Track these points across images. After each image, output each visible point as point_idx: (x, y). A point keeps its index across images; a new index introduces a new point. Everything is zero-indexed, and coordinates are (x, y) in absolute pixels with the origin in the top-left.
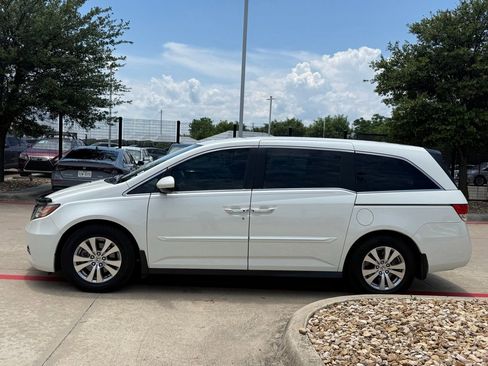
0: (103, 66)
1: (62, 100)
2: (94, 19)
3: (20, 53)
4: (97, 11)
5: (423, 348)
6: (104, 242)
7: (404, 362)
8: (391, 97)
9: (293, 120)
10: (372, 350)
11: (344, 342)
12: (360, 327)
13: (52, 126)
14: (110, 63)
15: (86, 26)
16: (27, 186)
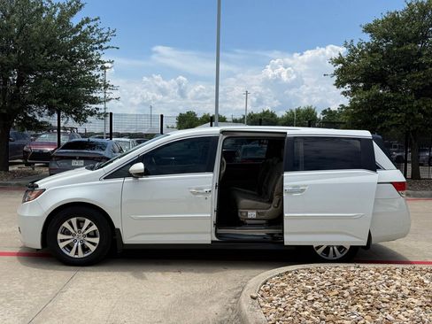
0: (93, 68)
1: (57, 98)
2: (85, 27)
3: (20, 58)
4: (88, 20)
5: (358, 310)
6: (84, 222)
7: (339, 322)
8: (349, 89)
9: (268, 111)
10: (313, 312)
11: (289, 305)
12: (305, 292)
13: (50, 121)
14: (99, 66)
15: (79, 34)
16: (29, 174)
